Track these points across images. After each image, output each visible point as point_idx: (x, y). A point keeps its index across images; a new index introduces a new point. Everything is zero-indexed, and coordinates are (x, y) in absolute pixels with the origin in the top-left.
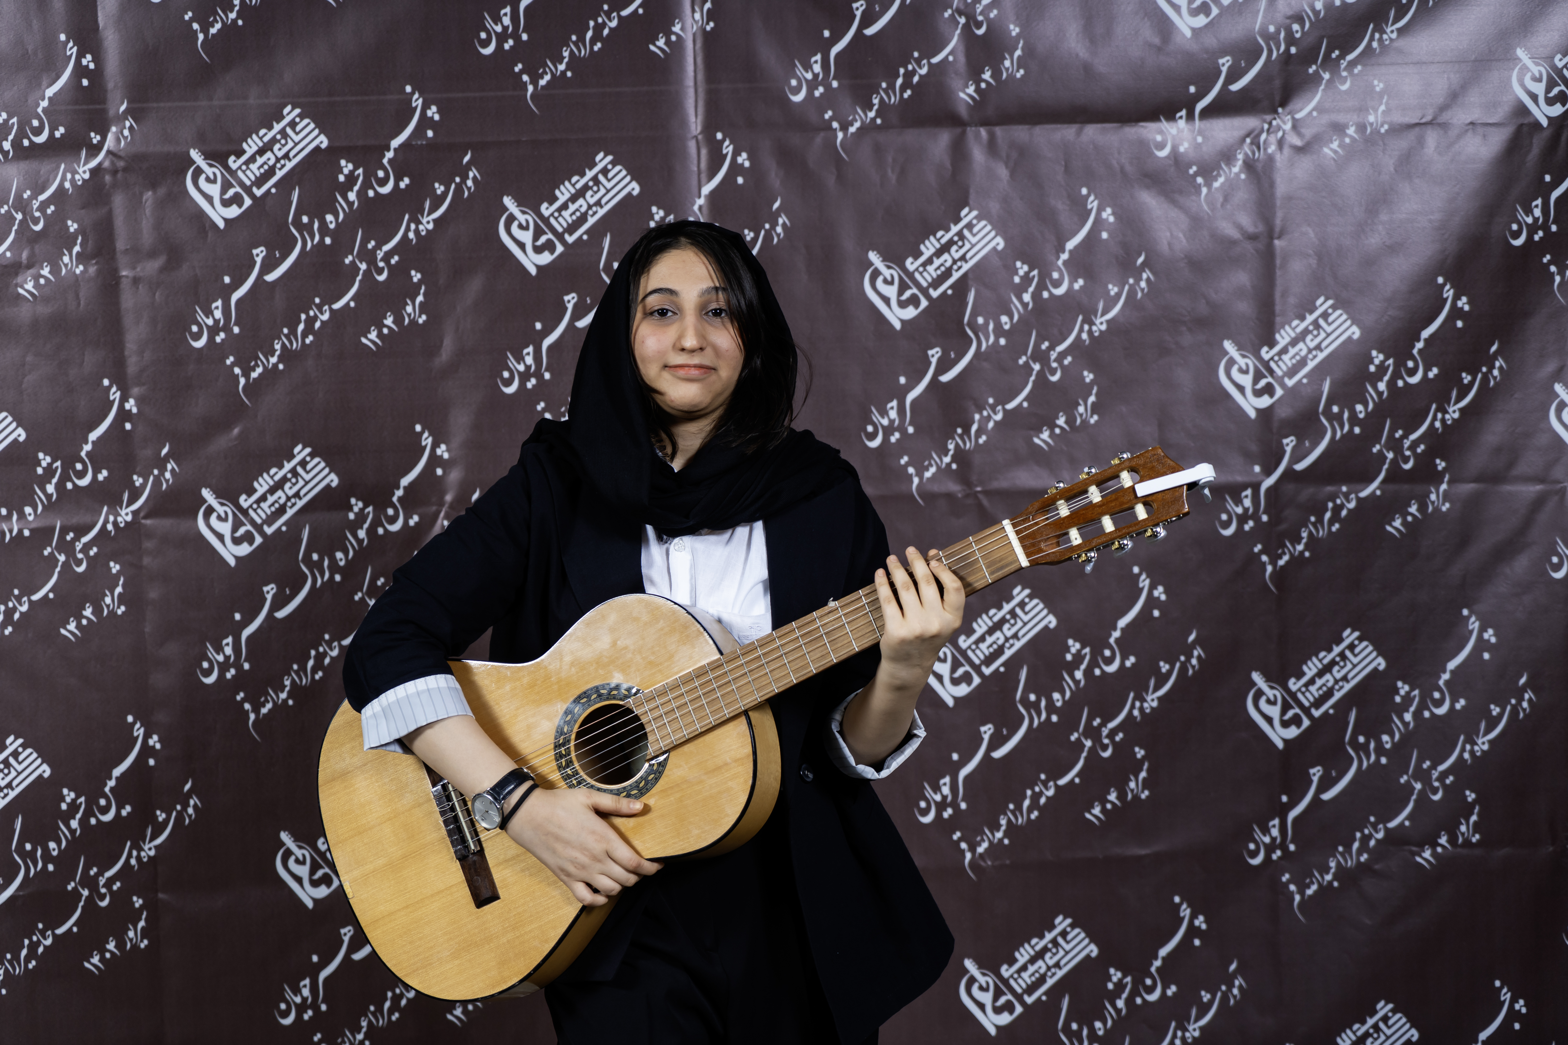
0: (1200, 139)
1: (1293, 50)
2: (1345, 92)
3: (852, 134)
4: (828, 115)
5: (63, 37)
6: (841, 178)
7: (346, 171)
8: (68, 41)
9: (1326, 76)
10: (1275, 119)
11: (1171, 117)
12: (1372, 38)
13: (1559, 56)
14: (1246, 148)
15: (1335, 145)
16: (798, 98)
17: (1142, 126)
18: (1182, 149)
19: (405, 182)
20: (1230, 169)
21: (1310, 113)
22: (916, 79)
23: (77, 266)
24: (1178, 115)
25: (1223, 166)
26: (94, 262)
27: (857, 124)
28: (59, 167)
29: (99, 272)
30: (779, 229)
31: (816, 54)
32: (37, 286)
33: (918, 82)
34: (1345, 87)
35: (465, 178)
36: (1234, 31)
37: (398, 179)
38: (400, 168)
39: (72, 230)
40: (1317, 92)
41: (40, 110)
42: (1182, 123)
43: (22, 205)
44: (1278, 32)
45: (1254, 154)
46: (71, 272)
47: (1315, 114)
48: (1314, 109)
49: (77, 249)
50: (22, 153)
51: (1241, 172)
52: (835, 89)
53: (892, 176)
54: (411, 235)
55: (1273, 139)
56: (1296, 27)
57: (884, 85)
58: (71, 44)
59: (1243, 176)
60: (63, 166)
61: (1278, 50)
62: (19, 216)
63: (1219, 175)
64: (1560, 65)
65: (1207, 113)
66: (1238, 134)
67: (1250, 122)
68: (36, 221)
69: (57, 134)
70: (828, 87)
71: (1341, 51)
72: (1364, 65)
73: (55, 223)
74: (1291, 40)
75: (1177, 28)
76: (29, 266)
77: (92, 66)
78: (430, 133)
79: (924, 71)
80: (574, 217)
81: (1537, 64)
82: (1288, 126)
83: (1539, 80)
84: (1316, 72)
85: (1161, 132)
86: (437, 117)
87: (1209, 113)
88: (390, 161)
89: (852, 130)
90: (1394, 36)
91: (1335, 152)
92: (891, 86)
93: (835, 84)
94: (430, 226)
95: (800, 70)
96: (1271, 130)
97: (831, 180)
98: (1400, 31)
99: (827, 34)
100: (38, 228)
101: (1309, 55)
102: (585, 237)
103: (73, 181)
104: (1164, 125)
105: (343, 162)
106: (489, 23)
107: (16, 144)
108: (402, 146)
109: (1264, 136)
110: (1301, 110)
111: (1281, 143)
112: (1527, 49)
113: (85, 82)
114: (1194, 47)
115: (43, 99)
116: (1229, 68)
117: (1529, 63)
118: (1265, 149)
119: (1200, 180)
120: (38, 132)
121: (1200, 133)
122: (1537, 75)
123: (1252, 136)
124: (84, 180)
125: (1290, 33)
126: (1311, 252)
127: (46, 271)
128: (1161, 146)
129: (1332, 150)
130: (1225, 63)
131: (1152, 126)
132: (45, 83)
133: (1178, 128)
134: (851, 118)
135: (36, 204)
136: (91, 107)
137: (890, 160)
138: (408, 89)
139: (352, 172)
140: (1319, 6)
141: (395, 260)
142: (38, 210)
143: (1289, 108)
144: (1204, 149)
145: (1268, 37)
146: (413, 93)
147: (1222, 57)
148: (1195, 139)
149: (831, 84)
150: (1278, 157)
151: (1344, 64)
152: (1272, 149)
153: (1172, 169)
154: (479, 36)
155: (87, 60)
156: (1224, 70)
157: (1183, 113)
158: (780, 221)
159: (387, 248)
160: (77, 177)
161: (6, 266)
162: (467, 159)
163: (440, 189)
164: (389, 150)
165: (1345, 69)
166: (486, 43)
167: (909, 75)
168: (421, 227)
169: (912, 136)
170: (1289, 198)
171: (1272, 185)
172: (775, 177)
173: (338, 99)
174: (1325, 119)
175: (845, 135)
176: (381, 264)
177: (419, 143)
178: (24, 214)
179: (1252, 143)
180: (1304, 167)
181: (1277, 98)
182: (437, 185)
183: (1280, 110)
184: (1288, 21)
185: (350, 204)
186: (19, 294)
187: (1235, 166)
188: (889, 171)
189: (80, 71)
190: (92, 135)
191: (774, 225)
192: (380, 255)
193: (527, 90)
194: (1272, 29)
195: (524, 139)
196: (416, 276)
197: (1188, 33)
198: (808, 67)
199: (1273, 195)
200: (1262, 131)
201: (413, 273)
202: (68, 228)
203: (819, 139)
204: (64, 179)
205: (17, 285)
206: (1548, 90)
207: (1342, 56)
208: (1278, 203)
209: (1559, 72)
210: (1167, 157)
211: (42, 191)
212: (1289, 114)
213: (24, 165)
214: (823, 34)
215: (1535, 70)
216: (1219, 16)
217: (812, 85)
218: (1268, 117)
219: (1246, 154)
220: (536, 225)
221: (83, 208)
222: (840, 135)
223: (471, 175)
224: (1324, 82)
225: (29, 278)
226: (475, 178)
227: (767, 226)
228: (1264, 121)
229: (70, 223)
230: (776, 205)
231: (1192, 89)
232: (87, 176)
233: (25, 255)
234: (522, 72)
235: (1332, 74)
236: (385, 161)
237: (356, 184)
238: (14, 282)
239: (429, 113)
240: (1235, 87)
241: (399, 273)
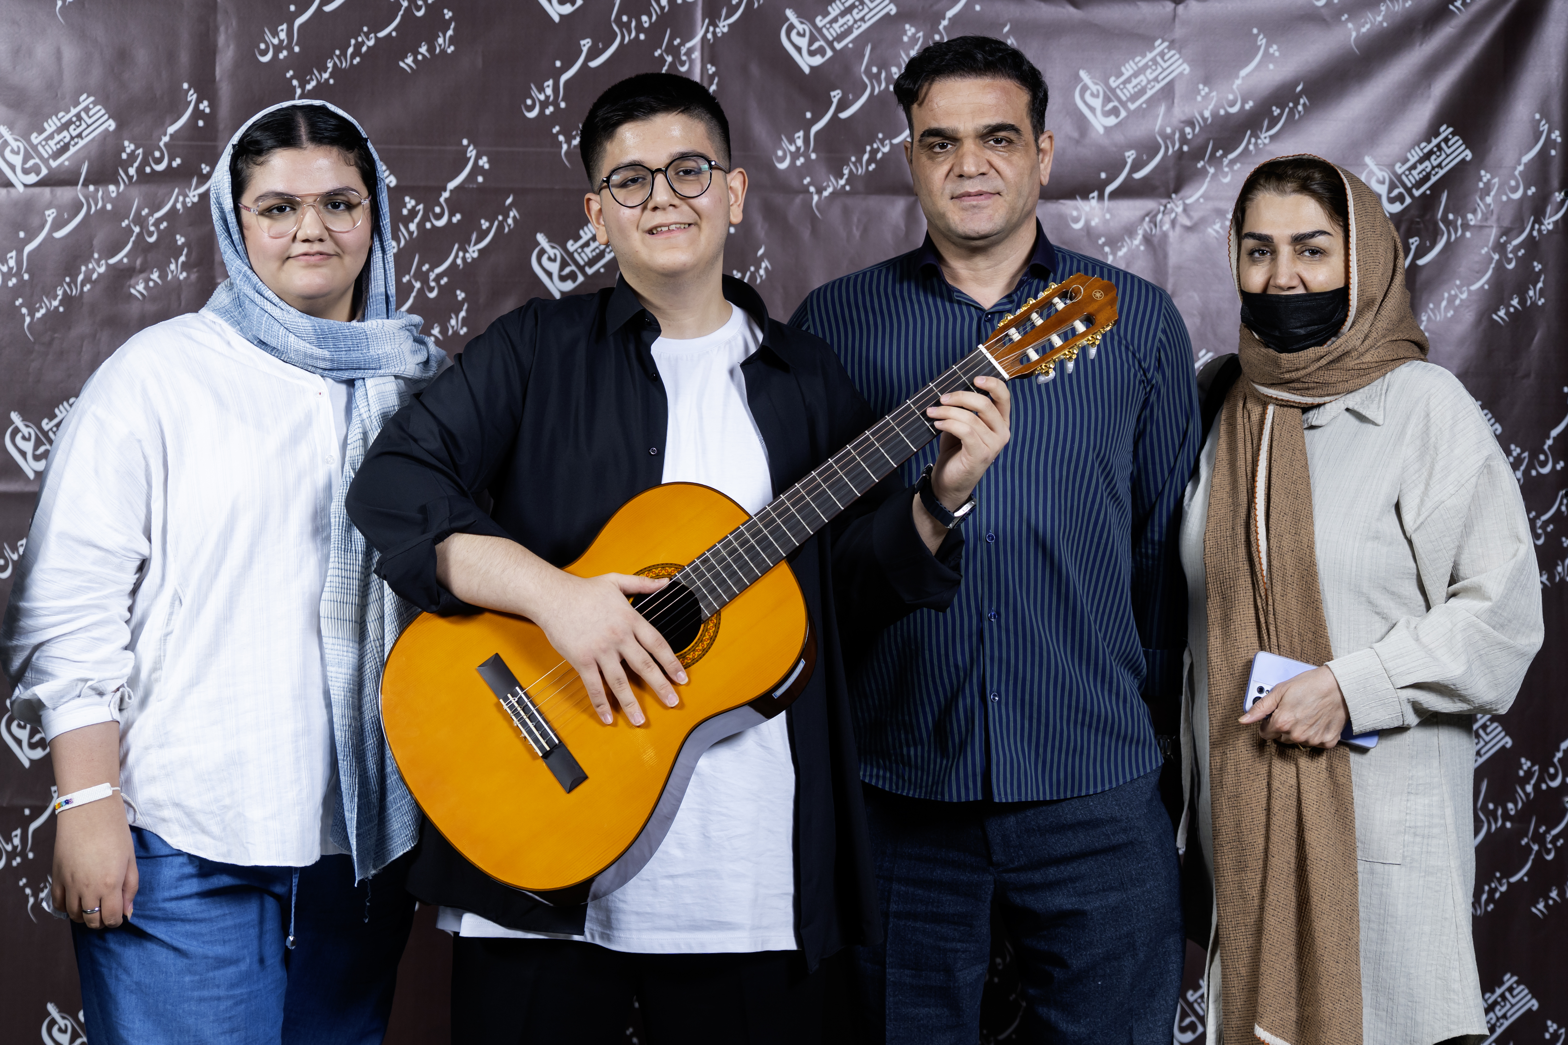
0: (1108, 216)
1: (1185, 148)
2: (1227, 184)
3: (826, 197)
4: (807, 180)
5: (186, 86)
6: (814, 231)
7: (409, 206)
8: (189, 89)
9: (1212, 170)
10: (1169, 203)
11: (1085, 196)
12: (1249, 142)
13: (1398, 165)
14: (1146, 225)
15: (1217, 226)
16: (783, 166)
17: (1062, 203)
18: (1093, 223)
19: (457, 218)
20: (1132, 242)
21: (1198, 199)
22: (879, 155)
23: (181, 273)
24: (1091, 195)
25: (1126, 238)
26: (195, 270)
27: (830, 190)
28: (173, 191)
29: (199, 279)
30: (762, 272)
31: (799, 131)
32: (147, 287)
33: (881, 159)
34: (1226, 180)
35: (506, 216)
36: (1139, 131)
37: (452, 215)
38: (454, 206)
39: (179, 243)
40: (1204, 183)
41: (162, 144)
42: (1094, 202)
43: (140, 220)
44: (1174, 133)
45: (1151, 230)
46: (176, 278)
47: (1202, 200)
48: (1201, 196)
49: (182, 259)
50: (144, 178)
51: (1140, 244)
52: (813, 160)
53: (857, 233)
54: (459, 261)
55: (1167, 220)
56: (1188, 130)
57: (853, 159)
58: (192, 92)
59: (1142, 248)
60: (176, 190)
61: (1173, 147)
62: (137, 230)
63: (1123, 246)
64: (1399, 171)
65: (1114, 195)
66: (1139, 213)
67: (1149, 204)
68: (151, 234)
69: (175, 164)
70: (807, 158)
71: (1224, 151)
72: (1242, 163)
73: (166, 237)
74: (1184, 140)
75: (1092, 126)
76: (142, 271)
77: (207, 110)
78: (480, 179)
79: (886, 149)
80: (594, 254)
81: (1381, 170)
82: (1180, 210)
83: (1383, 183)
84: (1204, 167)
85: (1077, 209)
86: (487, 166)
87: (1116, 195)
88: (446, 200)
89: (826, 194)
90: (1267, 141)
91: (1217, 232)
92: (859, 160)
93: (813, 156)
94: (475, 255)
95: (785, 143)
96: (1166, 211)
97: (806, 234)
98: (1272, 138)
99: (809, 115)
100: (152, 240)
101: (1198, 153)
102: (602, 270)
103: (184, 203)
104: (1079, 203)
105: (407, 199)
106: (534, 92)
107: (140, 170)
108: (457, 188)
109: (1160, 216)
110: (1191, 196)
111: (1173, 223)
112: (1374, 157)
113: (201, 123)
114: (1106, 142)
115: (165, 135)
116: (1134, 160)
117: (1375, 169)
118: (1161, 227)
119: (1107, 249)
120: (159, 161)
121: (1109, 211)
122: (1381, 179)
123: (1151, 215)
124: (193, 203)
125: (1183, 135)
126: (1195, 312)
127: (155, 276)
128: (1076, 220)
129: (1215, 230)
130: (1130, 156)
131: (1069, 203)
132: (168, 122)
133: (1091, 207)
134: (825, 184)
135: (151, 220)
136: (204, 143)
137: (855, 219)
138: (465, 142)
139: (414, 207)
140: (1207, 114)
141: (444, 281)
142: (153, 225)
143: (1181, 194)
144: (1112, 224)
145: (1166, 137)
146: (468, 146)
147: (1128, 151)
148: (1104, 216)
149: (810, 156)
150: (1171, 234)
151: (1226, 161)
152: (1166, 227)
153: (1085, 239)
154: (526, 102)
155: (204, 106)
156: (1130, 161)
157: (1095, 194)
158: (763, 265)
159: (438, 270)
160: (188, 200)
161: (122, 270)
162: (509, 201)
163: (485, 224)
164: (445, 190)
165: (1227, 166)
166: (530, 109)
167: (874, 152)
168: (467, 255)
169: (874, 202)
170: (1179, 268)
171: (1165, 256)
172: (760, 229)
173: (406, 147)
174: (1210, 205)
175: (820, 197)
176: (433, 284)
177: (471, 186)
178: (141, 228)
179: (1150, 221)
180: (1192, 243)
181: (1172, 186)
182: (483, 221)
183: (1174, 196)
184: (1182, 125)
185: (411, 233)
186: (131, 294)
187: (1135, 239)
188: (854, 229)
189: (197, 114)
190: (203, 166)
191: (758, 268)
192: (432, 276)
193: (561, 148)
194: (1169, 130)
195: (557, 187)
196: (461, 295)
197: (1101, 131)
198: (792, 141)
199: (1166, 264)
200: (1159, 212)
201: (458, 292)
202: (176, 241)
203: (798, 200)
204: (176, 201)
205: (130, 286)
206: (1390, 191)
207: (1225, 155)
208: (1170, 271)
209: (1399, 177)
210: (1081, 229)
211: (159, 209)
212: (1181, 199)
213: (145, 188)
214: (805, 115)
215: (1380, 174)
216: (1127, 118)
217: (795, 156)
218: (1164, 201)
219: (1145, 230)
220: (563, 258)
221: (190, 225)
222: (816, 198)
223: (512, 214)
224: (1210, 175)
225: (141, 281)
226: (514, 217)
227: (752, 269)
228: (1161, 204)
229: (178, 237)
230: (761, 252)
231: (1103, 175)
232: (196, 199)
233: (138, 262)
234: (559, 133)
235: (1216, 169)
236: (442, 200)
237: (416, 217)
238: (128, 283)
239: (481, 163)
240: (1138, 176)
241: (447, 292)
